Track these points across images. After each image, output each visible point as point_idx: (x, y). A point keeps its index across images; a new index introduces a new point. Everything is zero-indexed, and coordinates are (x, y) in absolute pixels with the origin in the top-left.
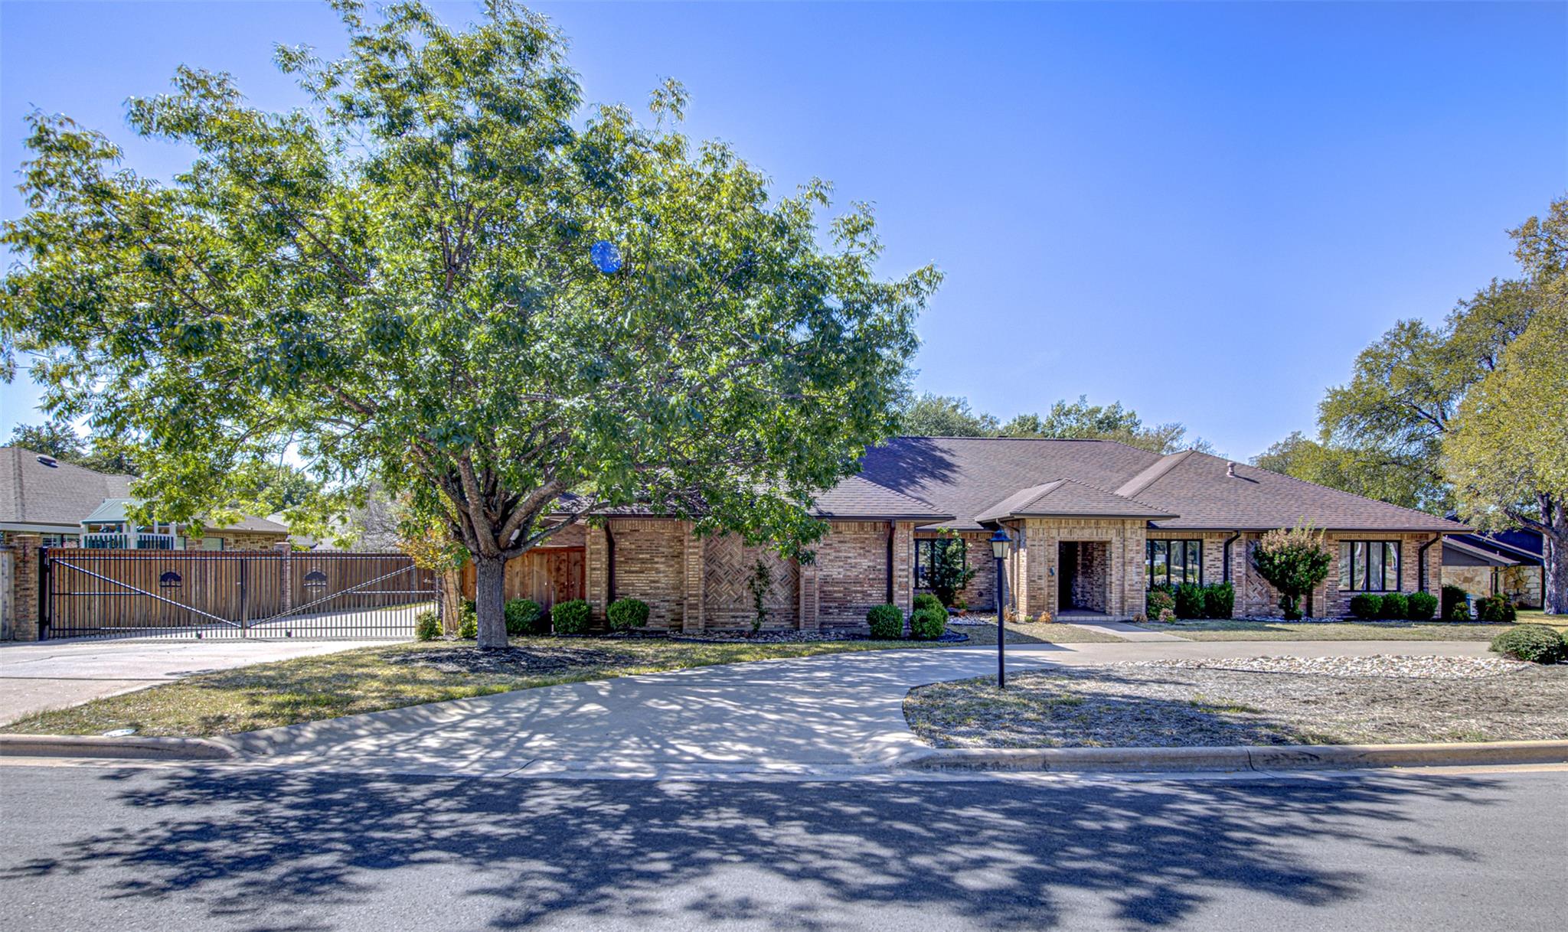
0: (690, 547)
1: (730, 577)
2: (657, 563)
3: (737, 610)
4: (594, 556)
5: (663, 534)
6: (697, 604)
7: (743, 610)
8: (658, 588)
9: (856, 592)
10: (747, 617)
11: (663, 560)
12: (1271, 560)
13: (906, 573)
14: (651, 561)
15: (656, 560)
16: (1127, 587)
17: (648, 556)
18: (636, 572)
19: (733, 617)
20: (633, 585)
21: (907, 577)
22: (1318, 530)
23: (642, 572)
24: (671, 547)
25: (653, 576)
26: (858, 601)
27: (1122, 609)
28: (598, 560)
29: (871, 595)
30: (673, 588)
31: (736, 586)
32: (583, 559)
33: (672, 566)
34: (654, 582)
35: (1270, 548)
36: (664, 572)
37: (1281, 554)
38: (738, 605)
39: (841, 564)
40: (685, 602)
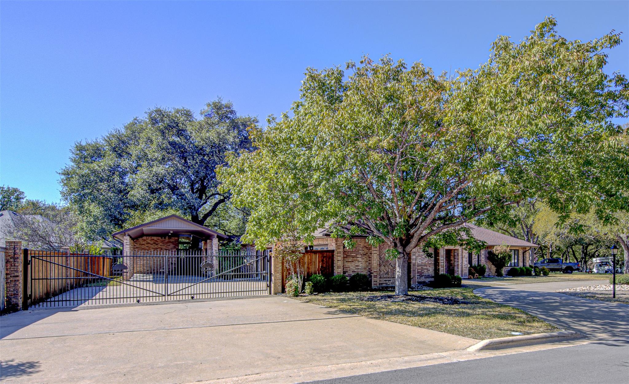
0: (374, 251)
1: (384, 264)
2: (358, 257)
3: (386, 278)
4: (338, 255)
5: (360, 244)
6: (377, 276)
7: (389, 278)
8: (358, 269)
9: (425, 269)
10: (390, 280)
11: (360, 256)
12: (497, 256)
13: (443, 261)
14: (356, 257)
15: (358, 256)
16: (463, 266)
17: (355, 254)
18: (350, 262)
19: (385, 281)
20: (349, 267)
21: (443, 263)
22: (508, 246)
23: (353, 262)
24: (363, 250)
25: (357, 264)
26: (426, 273)
27: (462, 274)
28: (340, 256)
29: (429, 270)
30: (364, 269)
31: (386, 267)
32: (333, 255)
33: (364, 259)
34: (357, 266)
35: (497, 252)
36: (361, 261)
37: (501, 254)
38: (387, 276)
39: (420, 258)
40: (372, 275)
